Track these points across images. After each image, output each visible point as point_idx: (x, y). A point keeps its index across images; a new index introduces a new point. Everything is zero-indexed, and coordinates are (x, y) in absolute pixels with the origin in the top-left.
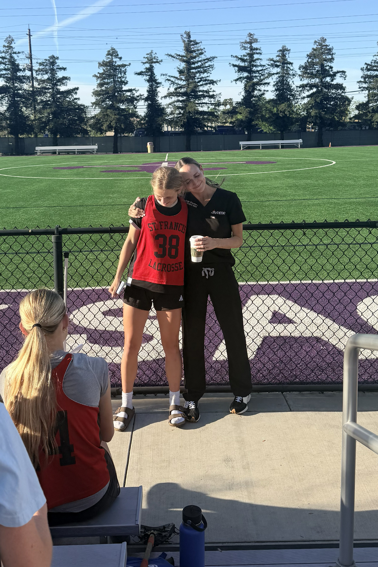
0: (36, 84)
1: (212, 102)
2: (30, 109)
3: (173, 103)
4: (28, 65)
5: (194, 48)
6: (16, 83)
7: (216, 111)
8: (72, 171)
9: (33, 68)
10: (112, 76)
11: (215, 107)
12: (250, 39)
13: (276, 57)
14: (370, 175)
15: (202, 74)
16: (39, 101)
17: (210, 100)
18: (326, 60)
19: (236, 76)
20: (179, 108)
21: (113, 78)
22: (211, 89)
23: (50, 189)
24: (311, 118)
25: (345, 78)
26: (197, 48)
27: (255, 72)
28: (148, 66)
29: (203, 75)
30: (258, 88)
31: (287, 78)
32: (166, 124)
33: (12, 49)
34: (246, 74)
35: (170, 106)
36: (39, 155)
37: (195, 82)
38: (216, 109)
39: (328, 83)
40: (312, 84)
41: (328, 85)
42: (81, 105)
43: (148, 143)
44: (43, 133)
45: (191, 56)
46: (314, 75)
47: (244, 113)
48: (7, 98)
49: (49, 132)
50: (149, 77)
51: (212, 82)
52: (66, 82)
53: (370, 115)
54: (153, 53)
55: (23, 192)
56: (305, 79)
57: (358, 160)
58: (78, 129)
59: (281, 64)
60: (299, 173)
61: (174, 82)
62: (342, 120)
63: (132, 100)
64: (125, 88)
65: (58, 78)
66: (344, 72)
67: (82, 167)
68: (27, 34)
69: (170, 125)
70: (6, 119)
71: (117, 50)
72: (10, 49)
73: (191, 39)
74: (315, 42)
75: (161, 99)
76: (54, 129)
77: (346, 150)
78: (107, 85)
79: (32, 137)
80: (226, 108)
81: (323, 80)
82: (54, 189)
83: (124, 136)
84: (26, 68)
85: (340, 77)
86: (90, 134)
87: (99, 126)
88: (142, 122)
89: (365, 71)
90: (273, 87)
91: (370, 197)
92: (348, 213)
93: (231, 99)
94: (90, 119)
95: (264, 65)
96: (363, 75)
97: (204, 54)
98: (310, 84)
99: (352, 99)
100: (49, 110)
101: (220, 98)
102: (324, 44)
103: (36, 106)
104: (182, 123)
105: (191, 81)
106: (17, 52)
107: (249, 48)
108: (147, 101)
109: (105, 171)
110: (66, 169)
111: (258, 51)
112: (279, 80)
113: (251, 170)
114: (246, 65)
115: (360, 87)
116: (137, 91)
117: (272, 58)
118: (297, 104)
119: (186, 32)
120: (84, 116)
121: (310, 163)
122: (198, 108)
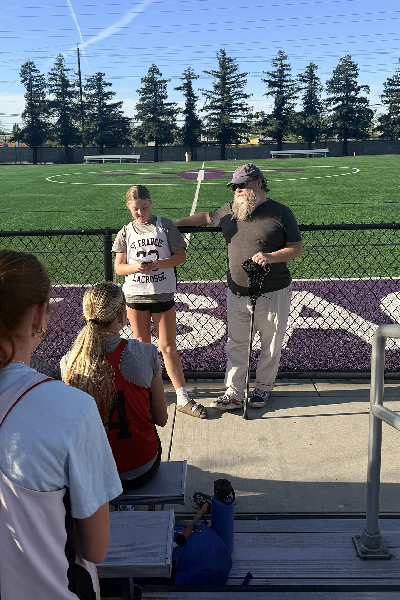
0: (84, 99)
1: (246, 115)
2: (79, 122)
3: (209, 116)
4: (77, 81)
5: (228, 65)
6: (66, 98)
7: (249, 123)
8: (117, 178)
9: (82, 84)
10: (153, 91)
12: (280, 57)
13: (304, 73)
14: (392, 182)
15: (236, 89)
16: (87, 114)
17: (243, 112)
18: (350, 76)
19: (267, 90)
20: (214, 120)
21: (155, 93)
22: (244, 102)
23: (98, 194)
24: (337, 129)
25: (368, 92)
26: (231, 65)
27: (285, 87)
28: (186, 81)
29: (236, 90)
30: (288, 101)
31: (314, 92)
32: (203, 134)
33: (63, 67)
34: (276, 89)
35: (206, 118)
36: (87, 164)
37: (230, 96)
38: (249, 121)
39: (353, 97)
40: (338, 97)
41: (353, 99)
42: (126, 118)
43: (186, 153)
44: (90, 143)
45: (224, 72)
46: (339, 89)
47: (275, 125)
48: (58, 111)
49: (96, 142)
50: (187, 91)
51: (246, 96)
52: (111, 97)
53: (391, 126)
54: (190, 69)
55: (73, 197)
56: (331, 93)
57: (381, 168)
58: (122, 139)
59: (309, 79)
61: (210, 96)
62: (366, 131)
63: (172, 113)
64: (165, 102)
65: (104, 93)
66: (367, 87)
67: (126, 174)
68: (76, 53)
69: (207, 136)
70: (57, 130)
71: (158, 67)
72: (61, 66)
73: (226, 56)
75: (198, 112)
76: (100, 139)
77: (368, 159)
78: (148, 99)
79: (81, 147)
80: (258, 120)
81: (349, 94)
82: (101, 194)
83: (165, 146)
84: (76, 84)
85: (364, 91)
86: (133, 144)
87: (141, 136)
88: (181, 133)
89: (387, 86)
90: (301, 100)
91: (391, 202)
92: (371, 217)
93: (262, 112)
94: (133, 130)
95: (293, 80)
96: (385, 89)
97: (238, 70)
98: (336, 98)
99: (375, 112)
100: (95, 123)
101: (253, 110)
102: (349, 61)
103: (85, 119)
104: (217, 134)
105: (226, 95)
106: (67, 70)
107: (280, 65)
108: (186, 114)
109: (147, 178)
110: (112, 176)
111: (288, 67)
112: (307, 94)
113: (281, 177)
114: (277, 80)
115: (382, 101)
116: (176, 104)
117: (300, 74)
118: (324, 116)
119: (221, 51)
120: (128, 128)
121: (335, 171)
122: (232, 121)
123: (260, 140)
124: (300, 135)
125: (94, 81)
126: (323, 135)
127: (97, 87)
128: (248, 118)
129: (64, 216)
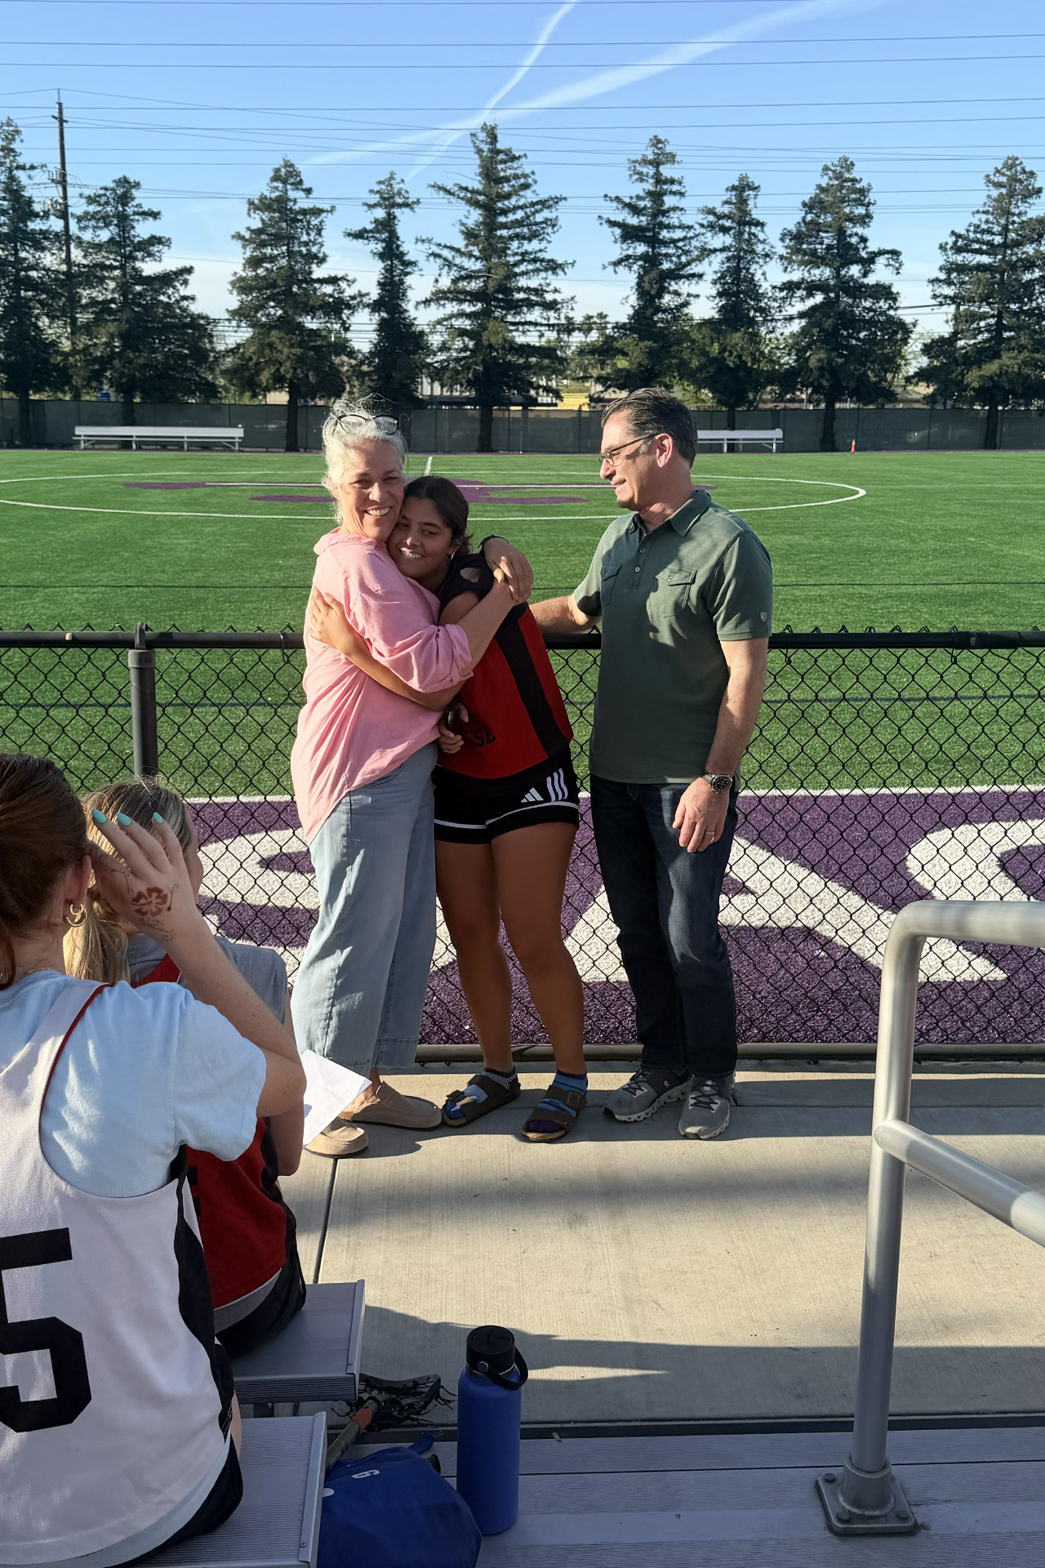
0: (77, 255)
1: (552, 321)
2: (60, 323)
3: (446, 320)
4: (56, 202)
5: (505, 171)
6: (25, 250)
7: (562, 347)
8: (173, 495)
9: (70, 210)
10: (283, 239)
11: (558, 334)
12: (655, 154)
13: (720, 204)
14: (953, 527)
15: (526, 242)
16: (84, 301)
17: (545, 314)
18: (851, 220)
19: (617, 251)
20: (462, 333)
21: (288, 245)
22: (549, 285)
23: (117, 540)
24: (808, 374)
25: (897, 269)
26: (513, 171)
27: (665, 243)
28: (380, 213)
29: (528, 246)
30: (673, 286)
31: (748, 262)
32: (429, 375)
33: (14, 156)
34: (641, 248)
35: (438, 327)
36: (85, 449)
37: (507, 264)
38: (562, 341)
39: (855, 281)
40: (812, 281)
41: (854, 286)
42: (200, 316)
44: (95, 388)
45: (497, 193)
46: (818, 257)
47: (635, 354)
49: (111, 387)
50: (384, 245)
51: (553, 267)
52: (158, 251)
53: (957, 370)
54: (394, 179)
55: (43, 545)
56: (795, 267)
57: (923, 486)
58: (189, 380)
59: (735, 225)
60: (773, 518)
61: (450, 262)
62: (886, 381)
63: (337, 308)
64: (318, 272)
65: (137, 240)
66: (895, 253)
67: (203, 485)
68: (53, 117)
69: (440, 380)
71: (300, 167)
72: (8, 155)
73: (500, 146)
74: (826, 169)
75: (416, 307)
76: (125, 379)
77: (891, 460)
78: (269, 262)
79: (67, 398)
80: (589, 340)
81: (843, 273)
82: (125, 539)
83: (316, 406)
84: (52, 211)
85: (886, 266)
86: (222, 395)
87: (246, 374)
88: (365, 368)
89: (950, 253)
90: (711, 285)
91: (949, 582)
93: (602, 316)
94: (224, 355)
95: (690, 224)
96: (943, 263)
97: (532, 189)
98: (808, 282)
99: (914, 325)
100: (112, 328)
101: (572, 309)
102: (847, 175)
103: (78, 316)
104: (470, 375)
105: (495, 260)
106: (28, 167)
107: (653, 177)
108: (379, 311)
109: (264, 498)
110: (160, 488)
111: (675, 188)
112: (729, 267)
114: (644, 224)
115: (935, 295)
116: (350, 282)
117: (710, 206)
118: (771, 335)
119: (484, 128)
120: (208, 346)
121: (798, 493)
122: (514, 337)
123: (592, 399)
124: (705, 388)
125: (107, 203)
126: (769, 388)
127: (116, 222)
128: (559, 332)
129: (15, 600)
